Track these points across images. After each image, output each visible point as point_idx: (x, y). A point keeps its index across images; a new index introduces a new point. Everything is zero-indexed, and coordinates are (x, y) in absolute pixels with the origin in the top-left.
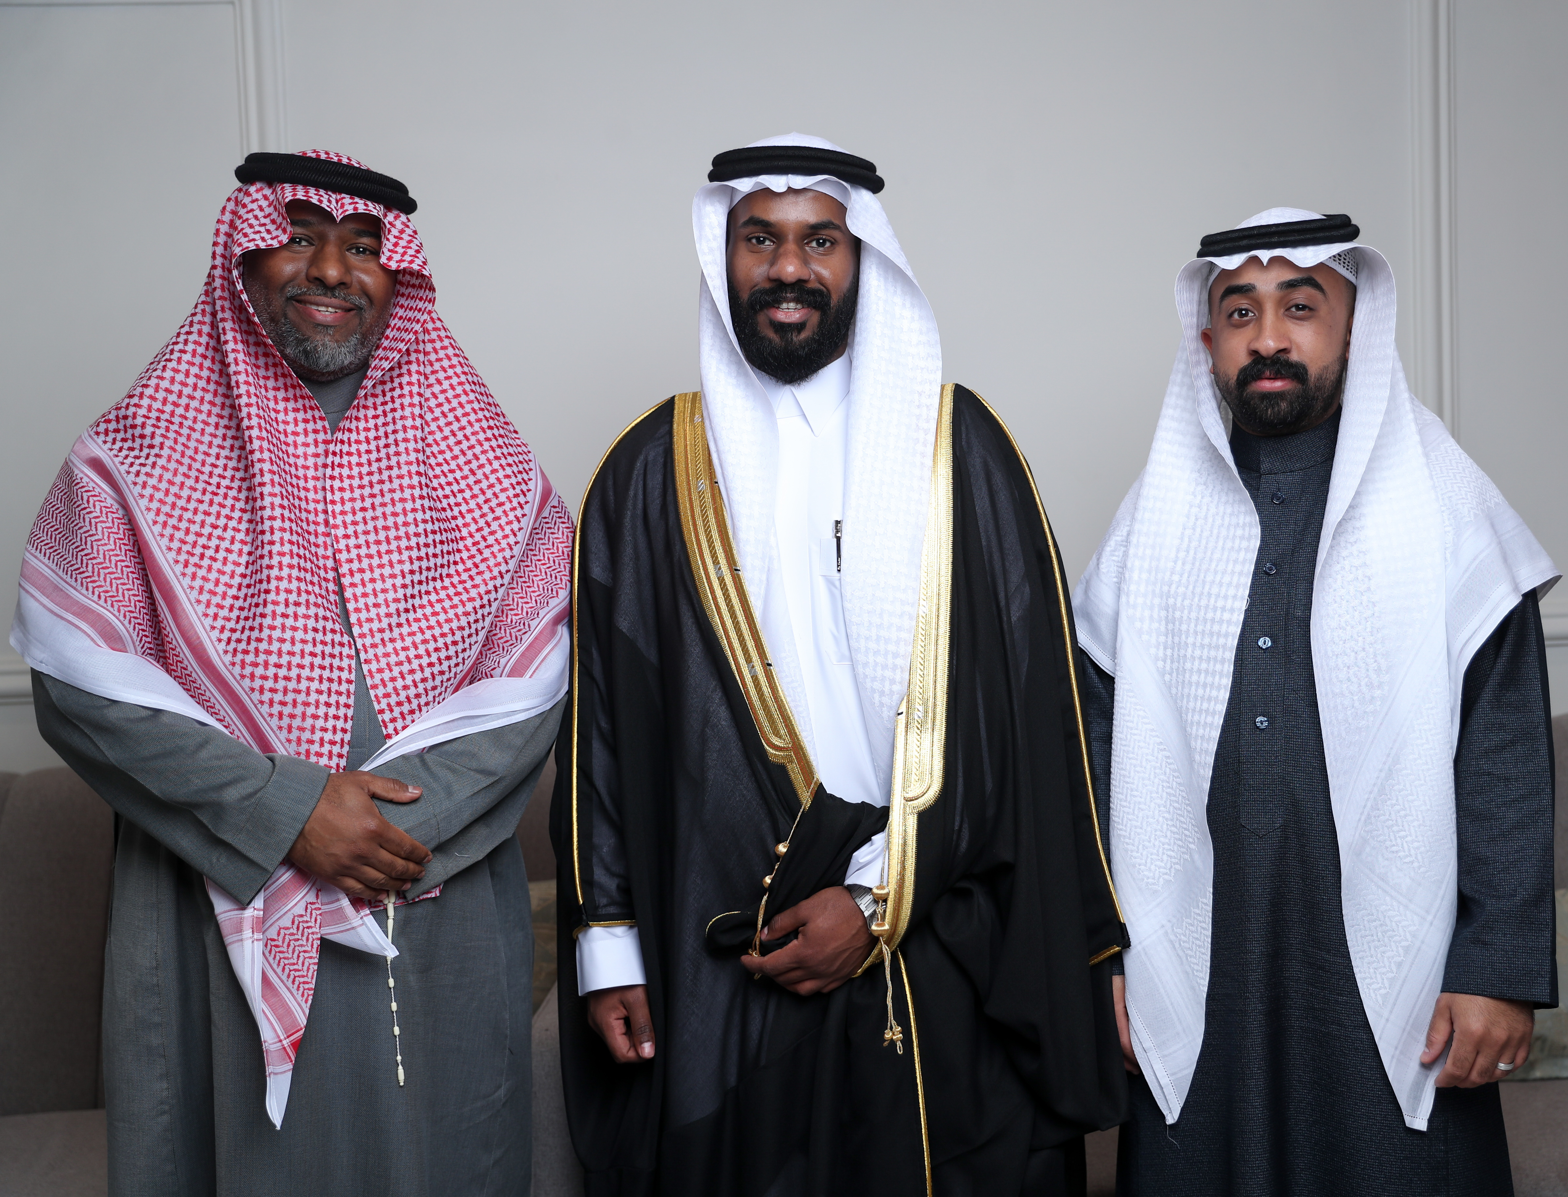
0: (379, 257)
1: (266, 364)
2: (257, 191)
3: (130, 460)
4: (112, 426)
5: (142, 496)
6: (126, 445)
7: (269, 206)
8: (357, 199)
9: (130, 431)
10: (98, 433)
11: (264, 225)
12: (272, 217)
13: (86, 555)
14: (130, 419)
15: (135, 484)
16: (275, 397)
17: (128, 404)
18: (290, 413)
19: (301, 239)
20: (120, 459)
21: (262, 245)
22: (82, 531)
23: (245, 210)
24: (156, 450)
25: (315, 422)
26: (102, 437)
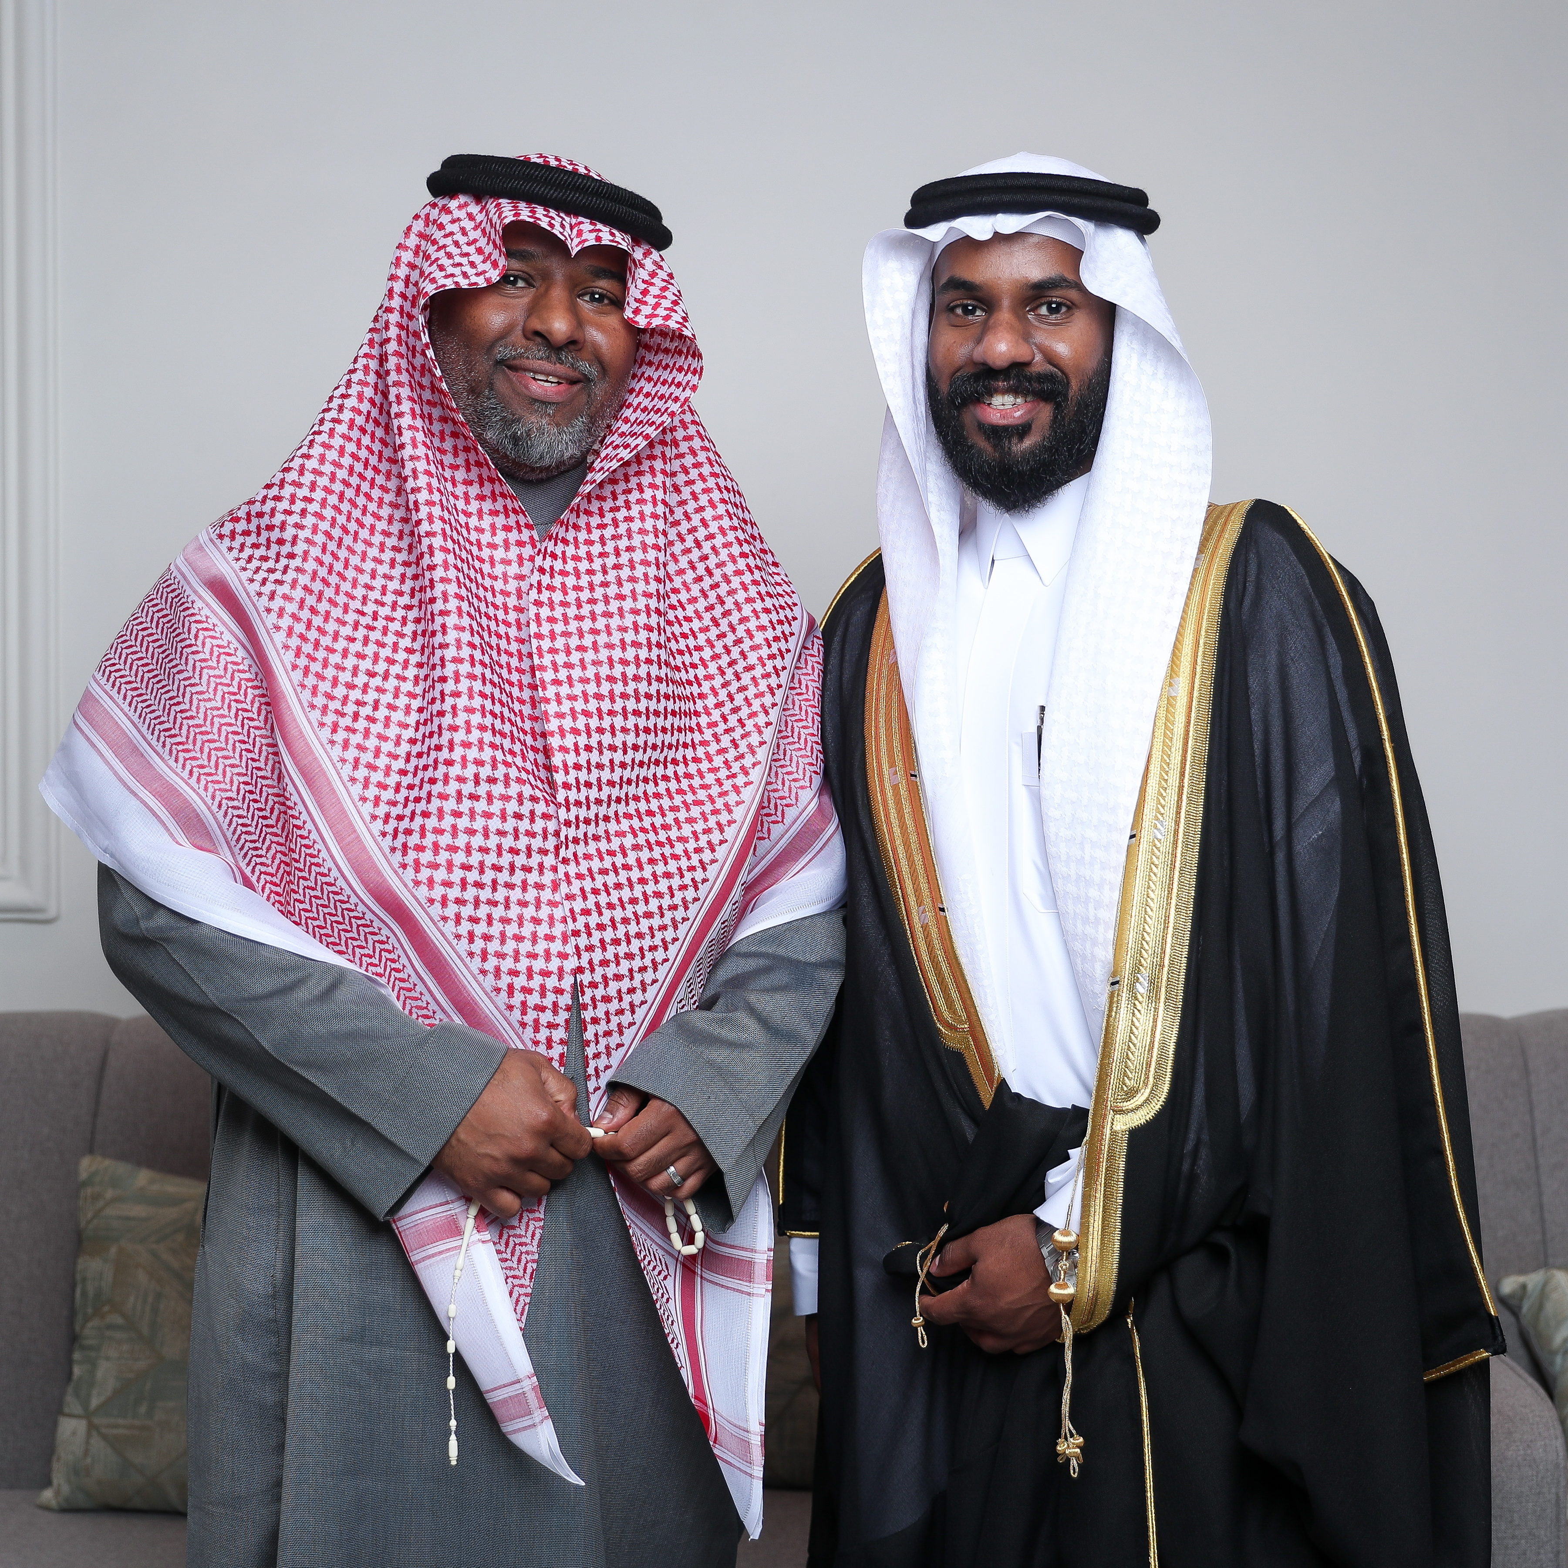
0: (623, 309)
1: (455, 447)
2: (460, 207)
3: (262, 574)
4: (241, 526)
5: (278, 628)
6: (258, 553)
7: (475, 228)
8: (599, 226)
9: (265, 534)
10: (221, 537)
11: (467, 255)
12: (478, 245)
13: (182, 711)
14: (267, 517)
15: (269, 610)
16: (466, 494)
17: (265, 497)
18: (485, 517)
19: (516, 278)
20: (249, 574)
21: (464, 283)
22: (181, 676)
23: (442, 233)
24: (297, 562)
25: (520, 531)
26: (227, 542)
